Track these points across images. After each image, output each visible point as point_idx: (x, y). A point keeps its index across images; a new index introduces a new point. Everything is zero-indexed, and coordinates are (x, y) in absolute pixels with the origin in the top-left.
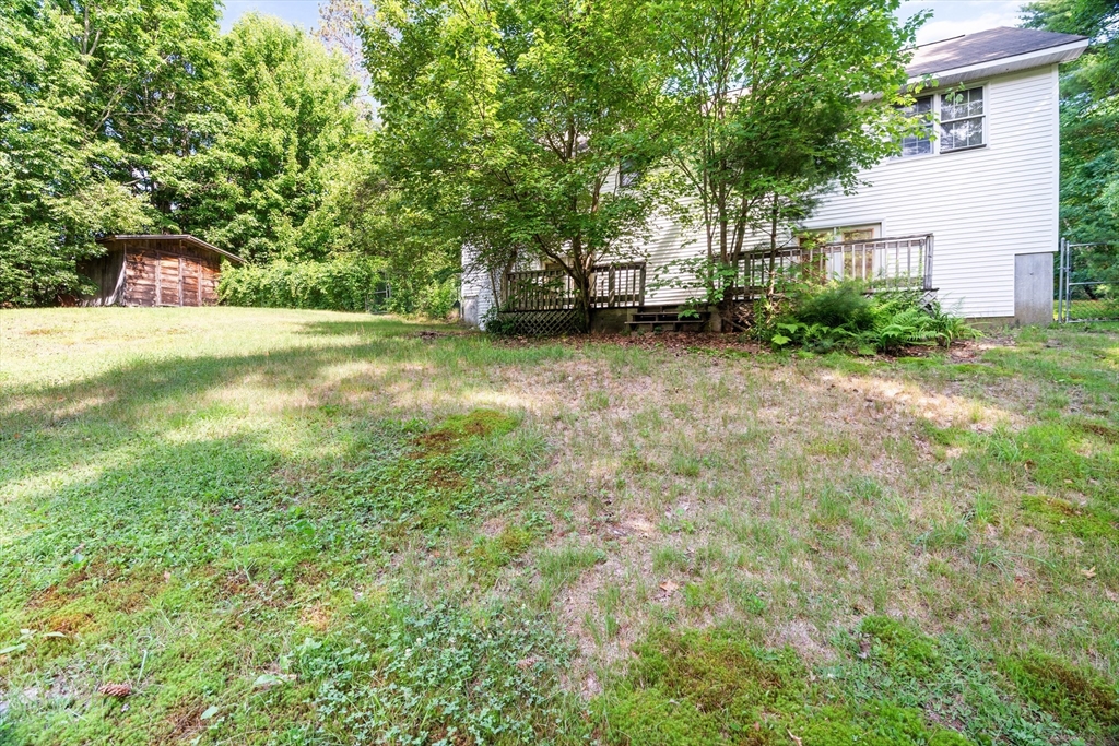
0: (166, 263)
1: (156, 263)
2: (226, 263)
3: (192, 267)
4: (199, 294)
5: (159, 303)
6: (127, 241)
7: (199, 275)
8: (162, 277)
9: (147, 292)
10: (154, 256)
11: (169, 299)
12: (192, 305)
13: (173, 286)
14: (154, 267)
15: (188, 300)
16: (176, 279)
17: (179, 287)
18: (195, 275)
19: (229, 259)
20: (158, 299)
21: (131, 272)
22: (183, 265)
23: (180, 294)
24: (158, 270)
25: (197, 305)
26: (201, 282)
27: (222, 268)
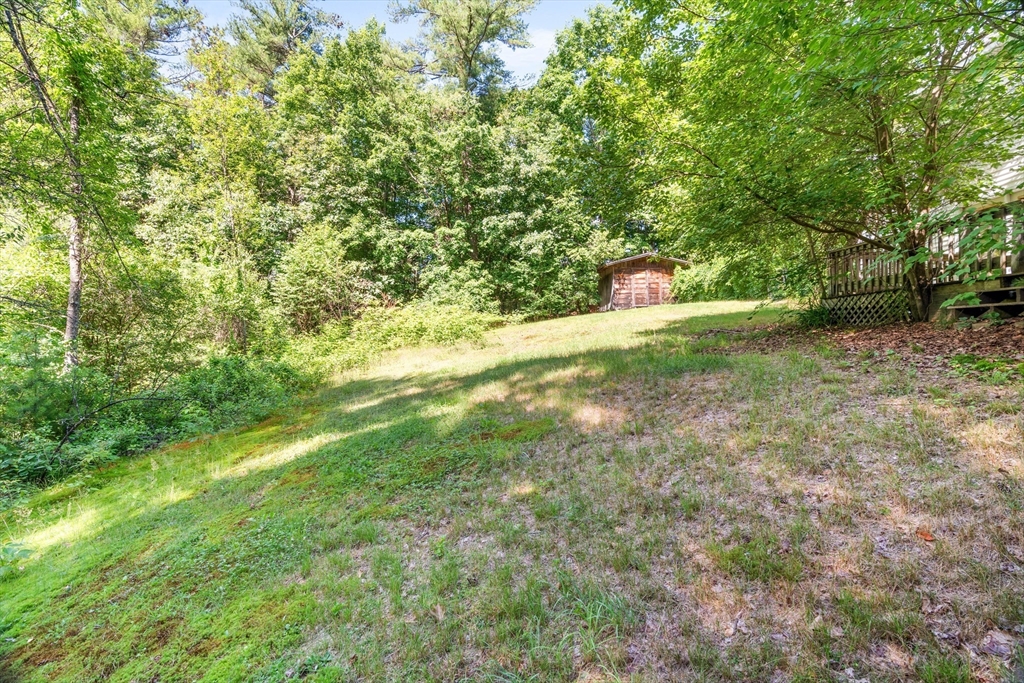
0: (638, 276)
1: (631, 277)
2: (679, 268)
3: (655, 275)
4: (660, 295)
5: (634, 305)
6: (615, 265)
7: (660, 281)
8: (636, 286)
9: (626, 298)
10: (631, 273)
11: (640, 303)
12: (656, 304)
13: (642, 291)
14: (630, 280)
15: (652, 301)
16: (644, 286)
17: (647, 292)
18: (657, 281)
19: (679, 264)
20: (633, 302)
21: (617, 286)
22: (649, 275)
23: (647, 297)
24: (633, 281)
25: (659, 304)
26: (662, 285)
27: (675, 272)
